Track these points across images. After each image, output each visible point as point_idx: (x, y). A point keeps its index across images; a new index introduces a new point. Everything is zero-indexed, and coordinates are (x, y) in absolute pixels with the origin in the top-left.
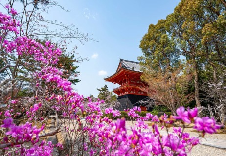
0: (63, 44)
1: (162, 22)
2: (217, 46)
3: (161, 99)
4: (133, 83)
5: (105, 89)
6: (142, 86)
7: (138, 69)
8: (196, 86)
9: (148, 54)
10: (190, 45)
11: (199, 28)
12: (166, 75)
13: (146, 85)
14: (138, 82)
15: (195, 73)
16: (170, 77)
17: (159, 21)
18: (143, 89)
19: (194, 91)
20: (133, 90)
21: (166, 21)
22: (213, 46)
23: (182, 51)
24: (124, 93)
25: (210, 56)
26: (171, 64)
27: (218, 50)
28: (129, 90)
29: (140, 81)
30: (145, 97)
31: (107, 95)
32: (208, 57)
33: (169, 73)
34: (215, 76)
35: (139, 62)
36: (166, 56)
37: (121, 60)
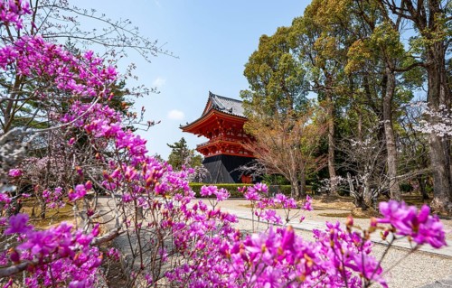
0: (110, 57)
1: (283, 31)
2: (365, 80)
3: (275, 163)
4: (230, 136)
5: (181, 145)
6: (247, 142)
7: (239, 111)
8: (331, 144)
9: (256, 87)
10: (327, 74)
11: (342, 47)
12: (286, 125)
13: (252, 139)
14: (240, 135)
15: (331, 123)
16: (292, 128)
17: (279, 29)
18: (248, 147)
19: (326, 151)
20: (230, 147)
21: (291, 30)
22: (359, 80)
23: (313, 84)
24: (214, 152)
25: (355, 96)
26: (294, 106)
27: (366, 87)
28: (223, 147)
29: (243, 133)
30: (249, 160)
31: (185, 156)
32: (352, 97)
33: (290, 121)
34: (360, 128)
35: (242, 100)
36: (288, 91)
37: (211, 95)
